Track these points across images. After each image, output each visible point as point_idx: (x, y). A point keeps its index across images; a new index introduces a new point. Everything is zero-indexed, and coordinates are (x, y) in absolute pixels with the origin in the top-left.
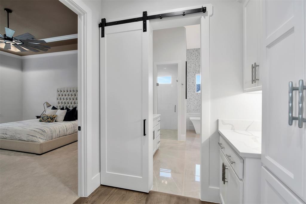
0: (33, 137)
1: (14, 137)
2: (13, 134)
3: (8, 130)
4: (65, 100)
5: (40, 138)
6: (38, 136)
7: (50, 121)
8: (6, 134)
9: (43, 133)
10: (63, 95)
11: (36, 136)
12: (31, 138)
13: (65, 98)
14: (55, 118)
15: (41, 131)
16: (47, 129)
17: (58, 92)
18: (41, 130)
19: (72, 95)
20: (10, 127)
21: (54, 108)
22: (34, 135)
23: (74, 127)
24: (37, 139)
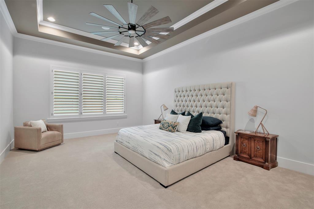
0: (156, 157)
1: (136, 149)
2: (135, 144)
3: (131, 139)
4: (184, 102)
5: (164, 159)
6: (162, 157)
7: (172, 130)
8: (129, 143)
9: (168, 152)
10: (181, 97)
11: (160, 156)
12: (153, 157)
13: (184, 100)
14: (177, 126)
15: (166, 149)
16: (172, 145)
17: (176, 92)
18: (166, 147)
19: (193, 96)
20: (132, 134)
21: (173, 112)
22: (158, 154)
23: (205, 144)
24: (160, 161)
